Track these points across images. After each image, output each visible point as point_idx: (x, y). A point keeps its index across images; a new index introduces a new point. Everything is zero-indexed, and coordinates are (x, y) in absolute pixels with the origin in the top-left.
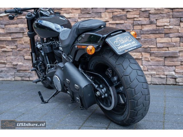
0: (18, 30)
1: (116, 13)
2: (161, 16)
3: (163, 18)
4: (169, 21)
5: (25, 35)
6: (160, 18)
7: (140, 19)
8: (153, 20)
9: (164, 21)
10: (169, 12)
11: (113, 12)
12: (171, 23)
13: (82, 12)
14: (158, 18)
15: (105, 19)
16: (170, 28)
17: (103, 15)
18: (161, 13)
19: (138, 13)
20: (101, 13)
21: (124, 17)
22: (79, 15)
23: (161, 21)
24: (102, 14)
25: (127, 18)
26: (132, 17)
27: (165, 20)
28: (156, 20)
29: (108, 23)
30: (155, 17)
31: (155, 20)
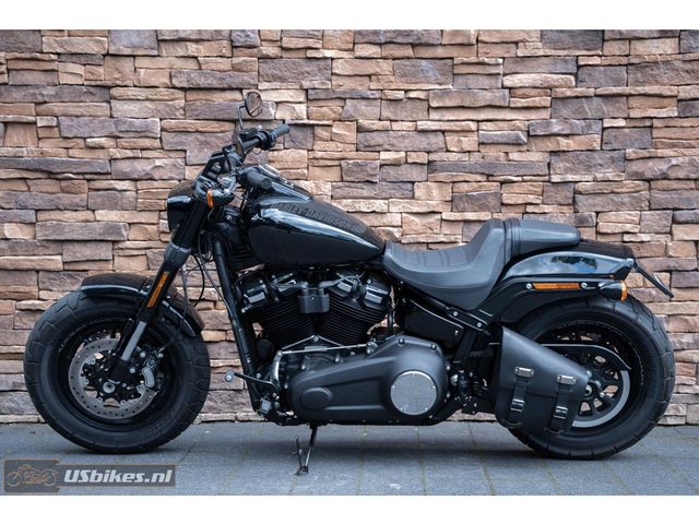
0: (96, 231)
1: (464, 187)
2: (612, 200)
3: (619, 207)
4: (637, 219)
5: (121, 253)
6: (610, 208)
7: (547, 209)
8: (586, 213)
9: (623, 219)
10: (638, 189)
11: (454, 182)
12: (642, 224)
13: (345, 178)
14: (603, 207)
15: (428, 205)
16: (642, 242)
17: (420, 191)
18: (613, 192)
19: (539, 190)
20: (413, 183)
21: (493, 202)
22: (334, 188)
23: (613, 218)
24: (418, 187)
25: (502, 204)
26: (520, 202)
27: (624, 215)
28: (597, 213)
29: (438, 216)
30: (594, 206)
31: (594, 214)
